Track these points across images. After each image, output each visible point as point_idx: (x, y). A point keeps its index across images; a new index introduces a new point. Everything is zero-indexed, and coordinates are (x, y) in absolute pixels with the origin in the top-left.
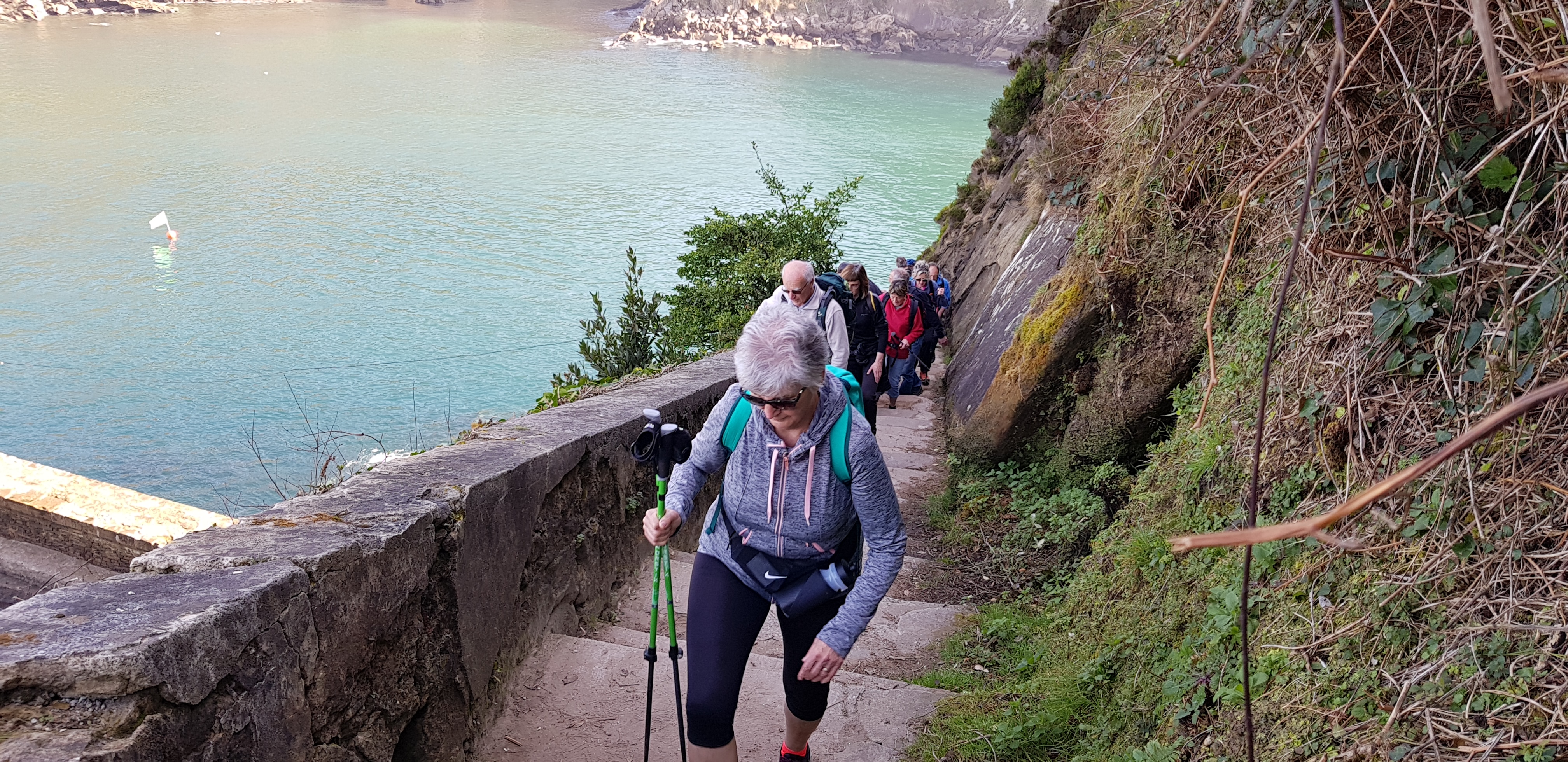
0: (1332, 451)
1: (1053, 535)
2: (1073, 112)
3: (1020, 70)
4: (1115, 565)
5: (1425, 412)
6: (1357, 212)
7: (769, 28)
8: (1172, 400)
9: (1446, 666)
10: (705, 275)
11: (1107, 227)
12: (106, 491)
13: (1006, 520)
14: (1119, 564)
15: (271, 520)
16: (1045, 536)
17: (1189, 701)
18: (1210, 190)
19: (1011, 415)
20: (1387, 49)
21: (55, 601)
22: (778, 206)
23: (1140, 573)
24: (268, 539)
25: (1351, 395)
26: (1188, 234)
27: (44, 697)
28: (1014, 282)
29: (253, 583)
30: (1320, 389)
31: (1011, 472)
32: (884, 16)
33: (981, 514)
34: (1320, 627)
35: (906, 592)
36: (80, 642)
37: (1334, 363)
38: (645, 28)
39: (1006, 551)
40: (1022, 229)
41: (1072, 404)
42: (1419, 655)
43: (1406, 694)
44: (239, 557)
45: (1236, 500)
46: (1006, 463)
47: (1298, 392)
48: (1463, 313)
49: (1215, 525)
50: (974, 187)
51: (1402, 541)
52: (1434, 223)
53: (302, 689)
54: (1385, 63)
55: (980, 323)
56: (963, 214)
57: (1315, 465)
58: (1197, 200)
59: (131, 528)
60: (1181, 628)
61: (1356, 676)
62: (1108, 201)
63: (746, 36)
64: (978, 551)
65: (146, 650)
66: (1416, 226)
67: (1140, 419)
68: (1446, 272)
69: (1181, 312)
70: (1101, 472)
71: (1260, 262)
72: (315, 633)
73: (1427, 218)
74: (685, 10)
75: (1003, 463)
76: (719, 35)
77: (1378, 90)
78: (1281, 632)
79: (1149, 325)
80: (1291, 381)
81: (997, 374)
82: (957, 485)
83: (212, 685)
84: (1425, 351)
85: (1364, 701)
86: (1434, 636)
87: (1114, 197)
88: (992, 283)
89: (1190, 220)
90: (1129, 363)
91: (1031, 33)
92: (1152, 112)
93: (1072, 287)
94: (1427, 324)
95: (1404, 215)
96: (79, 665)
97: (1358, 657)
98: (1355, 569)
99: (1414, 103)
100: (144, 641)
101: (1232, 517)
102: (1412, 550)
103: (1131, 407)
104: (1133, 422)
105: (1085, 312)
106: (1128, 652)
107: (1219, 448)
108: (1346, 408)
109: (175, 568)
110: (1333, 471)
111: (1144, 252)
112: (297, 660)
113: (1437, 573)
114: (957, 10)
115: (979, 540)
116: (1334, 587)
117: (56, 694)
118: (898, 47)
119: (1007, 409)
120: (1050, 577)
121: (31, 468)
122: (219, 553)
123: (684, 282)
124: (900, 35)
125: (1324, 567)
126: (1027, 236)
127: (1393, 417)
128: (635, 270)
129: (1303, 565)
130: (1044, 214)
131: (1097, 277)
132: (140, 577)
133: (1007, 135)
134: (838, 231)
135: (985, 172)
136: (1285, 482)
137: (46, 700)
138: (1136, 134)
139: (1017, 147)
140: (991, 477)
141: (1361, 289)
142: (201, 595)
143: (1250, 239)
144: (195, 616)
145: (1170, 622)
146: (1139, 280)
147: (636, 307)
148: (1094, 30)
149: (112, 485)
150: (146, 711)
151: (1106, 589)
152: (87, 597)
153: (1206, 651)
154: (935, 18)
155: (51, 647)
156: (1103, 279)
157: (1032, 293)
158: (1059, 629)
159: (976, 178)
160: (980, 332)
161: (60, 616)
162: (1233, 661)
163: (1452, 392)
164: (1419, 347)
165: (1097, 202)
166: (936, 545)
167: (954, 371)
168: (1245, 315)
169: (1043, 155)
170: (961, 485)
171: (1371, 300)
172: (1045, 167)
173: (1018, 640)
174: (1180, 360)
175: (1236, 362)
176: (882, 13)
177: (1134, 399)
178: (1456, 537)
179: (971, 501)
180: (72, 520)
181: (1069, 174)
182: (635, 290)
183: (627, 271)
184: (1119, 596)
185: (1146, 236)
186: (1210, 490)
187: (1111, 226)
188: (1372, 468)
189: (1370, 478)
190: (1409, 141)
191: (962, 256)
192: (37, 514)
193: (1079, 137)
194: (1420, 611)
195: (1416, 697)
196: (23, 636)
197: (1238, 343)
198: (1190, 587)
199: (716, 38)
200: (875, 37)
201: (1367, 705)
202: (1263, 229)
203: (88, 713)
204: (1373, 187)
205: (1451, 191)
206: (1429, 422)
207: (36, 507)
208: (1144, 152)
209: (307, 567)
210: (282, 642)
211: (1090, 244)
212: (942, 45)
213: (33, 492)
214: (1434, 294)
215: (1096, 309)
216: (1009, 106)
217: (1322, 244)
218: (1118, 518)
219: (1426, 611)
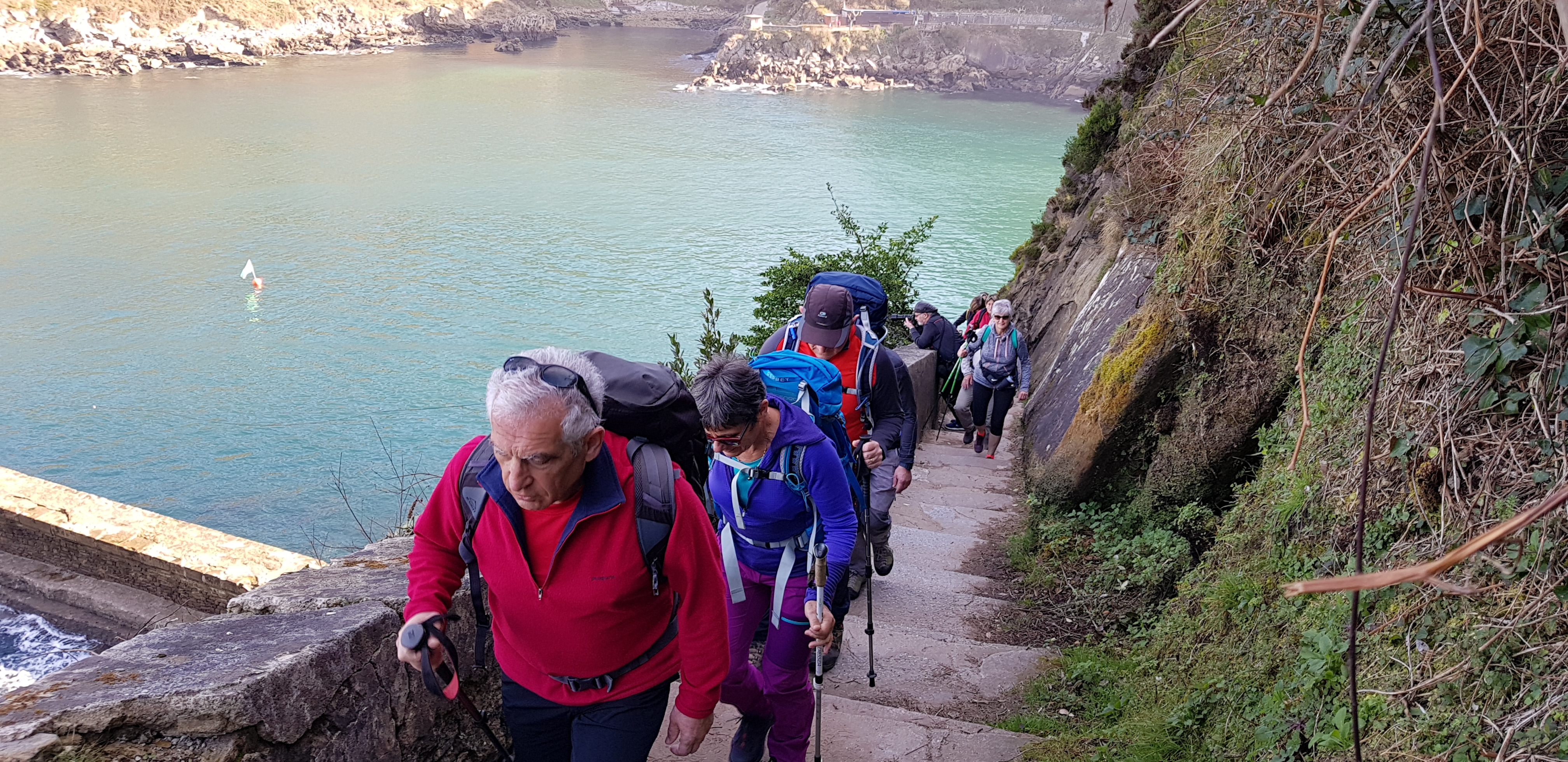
0: (1426, 492)
1: (1137, 577)
2: (1149, 150)
3: (1094, 108)
4: (1202, 607)
5: (1520, 452)
6: (1446, 249)
7: (841, 70)
8: (1257, 440)
9: (1551, 712)
10: (781, 316)
11: (1186, 265)
12: (193, 532)
13: (1088, 561)
14: (1206, 606)
15: (362, 561)
16: (1129, 577)
17: (1283, 747)
18: (1292, 227)
19: (1092, 455)
20: (1472, 85)
21: (157, 641)
22: (854, 248)
23: (1228, 615)
24: (360, 580)
25: (1444, 435)
26: (1270, 272)
27: (147, 736)
28: (1091, 321)
29: (346, 624)
30: (1411, 429)
31: (1092, 513)
32: (956, 56)
33: (1062, 554)
34: (1418, 672)
35: (988, 635)
36: (182, 681)
37: (1424, 402)
38: (719, 72)
39: (1088, 593)
40: (1099, 268)
41: (1154, 444)
42: (1522, 700)
43: (1510, 740)
44: (332, 598)
45: (1326, 542)
46: (1087, 503)
47: (1388, 431)
48: (1557, 351)
49: (1305, 567)
50: (1049, 226)
51: (1500, 583)
52: (1525, 260)
53: (393, 730)
54: (1471, 99)
55: (1058, 361)
56: (1039, 252)
57: (1408, 506)
58: (1278, 237)
59: (218, 569)
60: (1272, 672)
61: (1457, 722)
62: (1187, 239)
63: (818, 78)
64: (1061, 593)
65: (245, 690)
66: (1508, 264)
67: (1224, 459)
68: (1539, 310)
69: (1264, 350)
70: (1186, 512)
71: (1344, 299)
72: (406, 674)
73: (1518, 255)
74: (759, 53)
75: (1084, 504)
76: (792, 78)
77: (1465, 128)
78: (1377, 677)
79: (1232, 363)
80: (1381, 420)
81: (1077, 413)
82: (1037, 525)
83: (307, 724)
84: (1519, 390)
85: (1466, 748)
86: (1536, 681)
87: (1193, 234)
88: (1069, 321)
89: (1272, 258)
90: (1212, 402)
91: (1103, 71)
92: (1231, 149)
93: (1152, 325)
94: (1521, 361)
95: (1493, 252)
96: (181, 704)
97: (1459, 702)
98: (1453, 612)
99: (1501, 139)
100: (244, 681)
101: (1323, 559)
102: (1511, 592)
103: (1214, 447)
104: (1216, 462)
105: (1166, 351)
106: (1219, 696)
107: (1308, 488)
108: (1439, 447)
109: (270, 609)
110: (1427, 512)
111: (1225, 289)
112: (387, 701)
113: (1538, 617)
114: (1029, 49)
115: (1061, 582)
116: (1430, 632)
117: (158, 732)
118: (971, 87)
119: (1087, 449)
120: (1134, 620)
121: (121, 510)
122: (313, 594)
123: (760, 322)
124: (972, 74)
125: (1420, 610)
126: (1104, 274)
127: (1488, 457)
128: (712, 313)
129: (1398, 608)
130: (1121, 252)
131: (1177, 316)
132: (237, 617)
133: (1081, 173)
134: (913, 271)
135: (1060, 210)
136: (1377, 523)
137: (149, 738)
138: (1215, 172)
139: (1092, 185)
140: (1073, 518)
141: (1451, 326)
142: (297, 635)
143: (1334, 276)
144: (291, 656)
145: (1260, 666)
146: (1220, 318)
147: (713, 349)
148: (1169, 68)
149: (199, 526)
150: (244, 750)
151: (1193, 632)
152: (187, 637)
153: (1299, 696)
154: (1007, 57)
155: (154, 686)
156: (1184, 317)
157: (1111, 331)
158: (1146, 673)
159: (1052, 216)
160: (1058, 371)
161: (162, 656)
162: (1328, 707)
163: (1549, 430)
164: (1512, 386)
165: (1176, 240)
166: (1018, 587)
167: (1032, 410)
168: (1331, 353)
169: (1120, 194)
170: (1041, 526)
171: (1462, 338)
172: (1123, 205)
173: (1103, 683)
174: (1265, 399)
175: (1323, 400)
176: (954, 53)
177: (1217, 439)
178: (1557, 579)
179: (1052, 542)
180: (160, 561)
181: (1147, 212)
182: (713, 330)
183: (705, 313)
184: (1207, 640)
185: (1227, 274)
186: (1299, 531)
187: (1191, 264)
188: (1468, 508)
189: (1466, 519)
190: (1497, 177)
191: (1038, 295)
192: (126, 554)
193: (1157, 175)
194: (1522, 655)
195: (1520, 744)
196: (127, 675)
197: (1323, 382)
198: (1280, 630)
199: (789, 81)
200: (948, 78)
201: (1469, 751)
202: (1347, 266)
203: (189, 752)
204: (1461, 223)
205: (1543, 228)
206: (1525, 462)
207: (126, 548)
208: (1223, 190)
209: (398, 609)
210: (374, 682)
211: (1169, 282)
212: (1015, 84)
213: (122, 533)
214: (1527, 331)
215: (1176, 348)
216: (1084, 145)
217: (1409, 281)
218: (1205, 560)
219: (1527, 655)
